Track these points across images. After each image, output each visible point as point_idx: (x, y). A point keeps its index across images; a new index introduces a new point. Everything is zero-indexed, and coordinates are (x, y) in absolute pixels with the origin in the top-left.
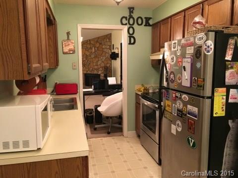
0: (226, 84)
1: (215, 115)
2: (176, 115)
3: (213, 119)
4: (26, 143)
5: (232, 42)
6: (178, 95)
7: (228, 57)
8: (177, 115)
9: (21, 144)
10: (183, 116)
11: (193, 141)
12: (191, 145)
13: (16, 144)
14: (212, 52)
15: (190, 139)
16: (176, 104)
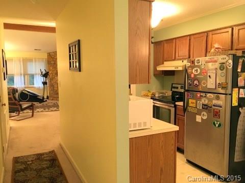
0: (239, 86)
1: (233, 105)
2: (201, 108)
3: (232, 108)
4: (145, 124)
5: (241, 61)
6: (203, 94)
7: (239, 70)
8: (203, 108)
9: (142, 124)
10: (208, 108)
11: (218, 123)
12: (217, 126)
13: (140, 124)
14: (232, 66)
15: (216, 122)
16: (201, 101)
